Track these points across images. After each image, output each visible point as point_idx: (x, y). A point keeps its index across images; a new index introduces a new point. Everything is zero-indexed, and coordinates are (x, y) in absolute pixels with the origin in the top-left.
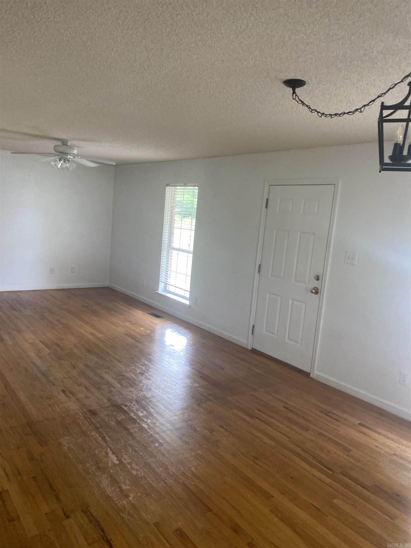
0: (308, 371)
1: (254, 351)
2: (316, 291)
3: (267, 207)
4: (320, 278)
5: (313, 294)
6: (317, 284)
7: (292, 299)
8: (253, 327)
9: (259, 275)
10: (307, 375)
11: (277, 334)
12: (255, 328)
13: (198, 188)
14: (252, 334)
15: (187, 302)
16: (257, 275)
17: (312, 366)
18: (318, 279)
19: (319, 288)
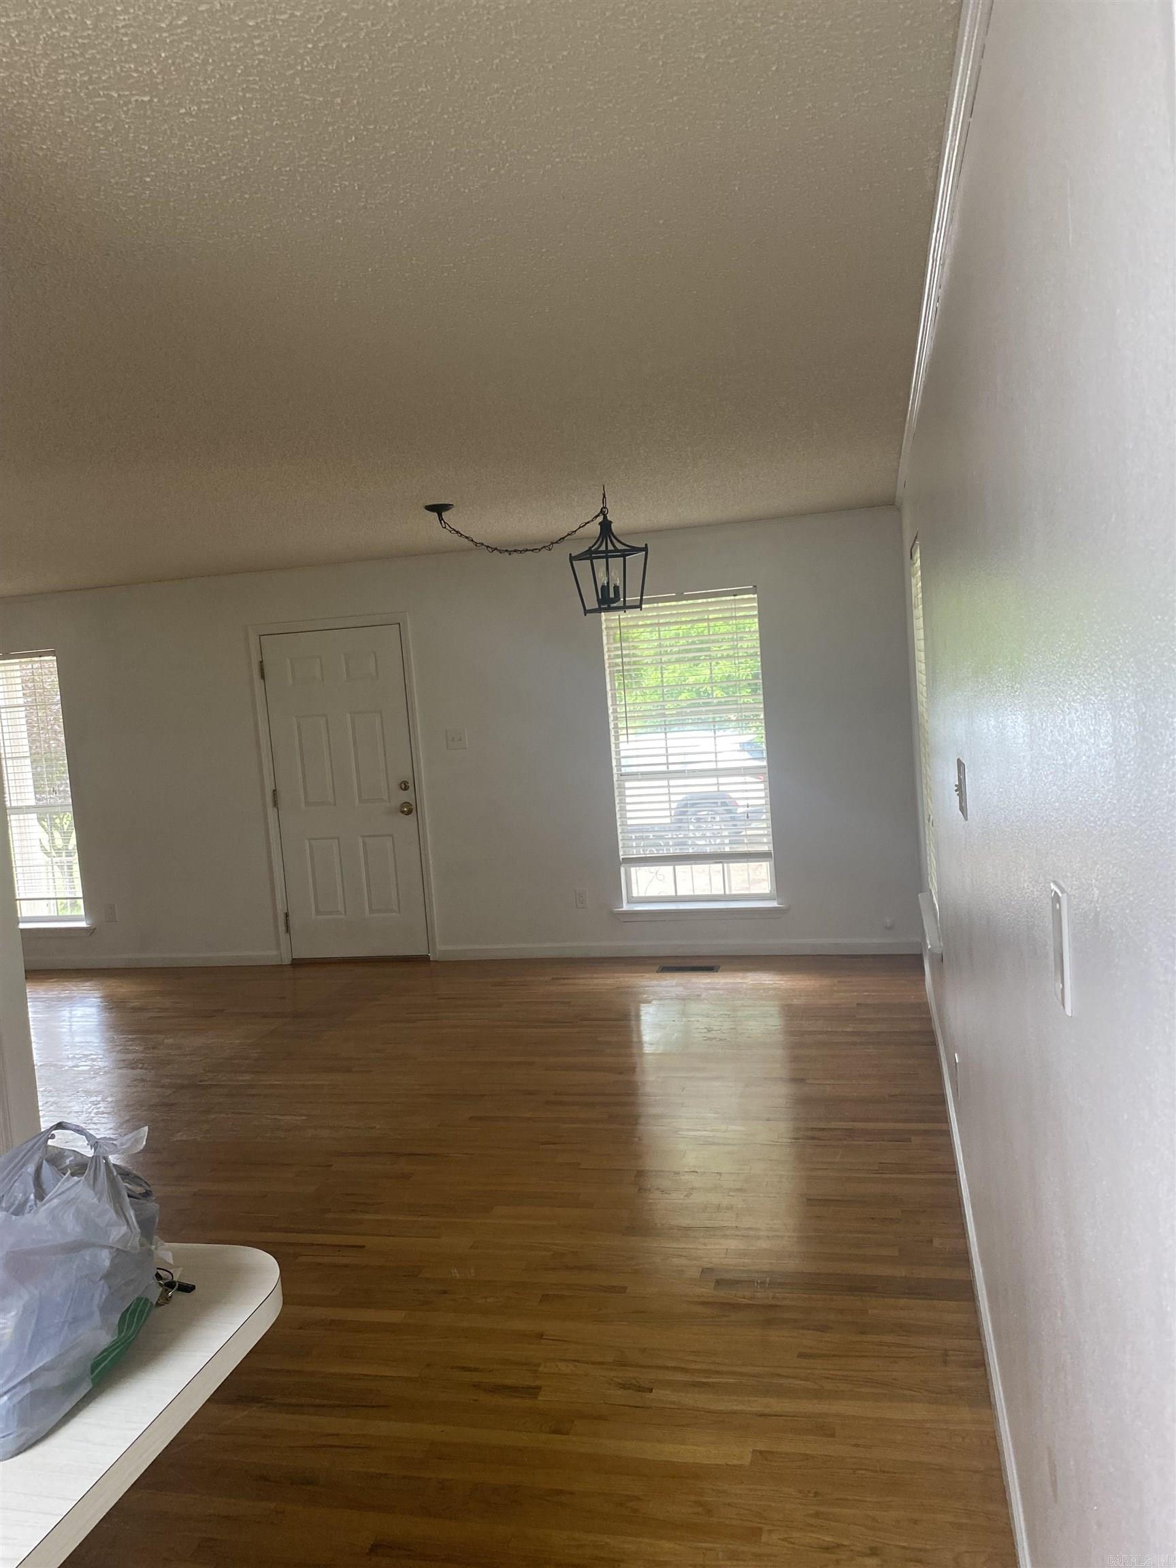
0: (422, 951)
1: (297, 963)
2: (408, 810)
3: (263, 677)
4: (410, 785)
5: (403, 815)
6: (405, 796)
7: (363, 837)
8: (287, 915)
9: (276, 810)
10: (423, 960)
11: (345, 912)
12: (290, 918)
13: (55, 658)
14: (288, 930)
15: (83, 924)
16: (271, 811)
17: (430, 940)
18: (404, 786)
19: (413, 803)
